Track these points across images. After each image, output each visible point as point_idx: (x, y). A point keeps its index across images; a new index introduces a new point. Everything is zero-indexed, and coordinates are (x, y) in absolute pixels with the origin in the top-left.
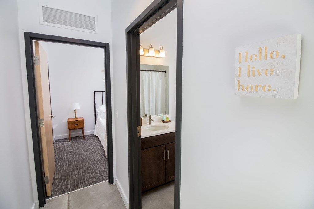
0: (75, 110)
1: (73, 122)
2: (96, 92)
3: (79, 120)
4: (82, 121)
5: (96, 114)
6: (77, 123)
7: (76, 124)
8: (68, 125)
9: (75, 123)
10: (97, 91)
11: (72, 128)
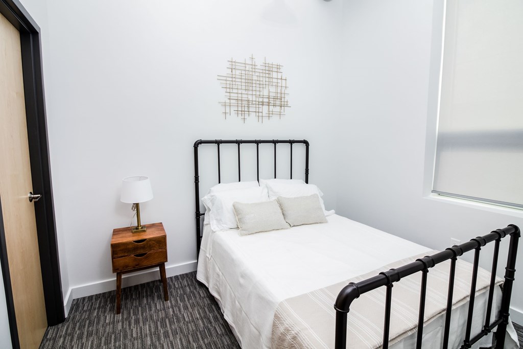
0: (137, 206)
1: (130, 246)
2: (201, 142)
3: (150, 240)
4: (161, 242)
5: (201, 211)
6: (143, 247)
7: (142, 251)
8: (113, 258)
9: (136, 249)
10: (203, 139)
11: (127, 266)
